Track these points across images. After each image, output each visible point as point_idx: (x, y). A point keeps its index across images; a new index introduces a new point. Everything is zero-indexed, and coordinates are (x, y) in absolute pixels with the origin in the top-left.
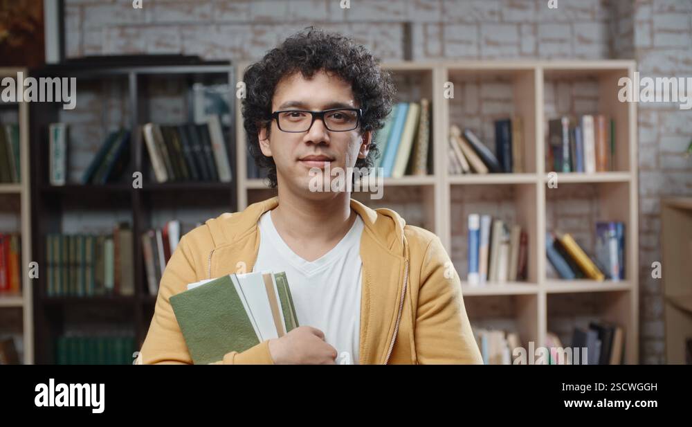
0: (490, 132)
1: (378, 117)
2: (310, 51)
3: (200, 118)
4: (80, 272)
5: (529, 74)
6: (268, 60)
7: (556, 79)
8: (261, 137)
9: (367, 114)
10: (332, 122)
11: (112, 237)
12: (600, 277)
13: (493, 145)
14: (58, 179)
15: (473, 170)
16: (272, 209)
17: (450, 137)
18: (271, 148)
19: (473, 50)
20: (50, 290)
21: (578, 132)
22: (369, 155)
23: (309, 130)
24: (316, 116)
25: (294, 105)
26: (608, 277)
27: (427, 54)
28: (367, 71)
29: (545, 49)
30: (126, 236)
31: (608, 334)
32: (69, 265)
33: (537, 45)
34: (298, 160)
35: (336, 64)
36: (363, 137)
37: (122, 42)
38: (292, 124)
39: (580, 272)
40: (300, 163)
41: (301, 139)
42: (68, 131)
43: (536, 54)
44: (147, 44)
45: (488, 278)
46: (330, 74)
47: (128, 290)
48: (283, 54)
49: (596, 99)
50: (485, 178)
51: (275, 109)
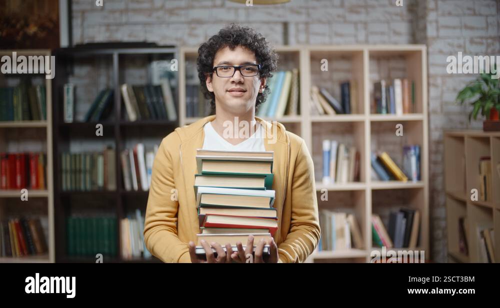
0: (337, 90)
1: (269, 71)
2: (233, 35)
3: (156, 81)
4: (82, 176)
5: (360, 54)
6: (211, 41)
7: (379, 57)
8: (207, 82)
9: (263, 68)
10: (245, 72)
11: (103, 154)
12: (405, 179)
13: (339, 98)
14: (68, 118)
15: (326, 113)
16: (211, 121)
17: (311, 92)
18: (213, 87)
19: (327, 39)
20: (64, 187)
21: (391, 90)
22: (264, 92)
23: (233, 76)
24: (236, 69)
25: (225, 63)
26: (410, 179)
27: (298, 42)
28: (263, 46)
29: (372, 38)
30: (111, 154)
31: (410, 216)
32: (76, 172)
33: (367, 36)
34: (227, 91)
35: (247, 42)
36: (261, 81)
37: (107, 34)
38: (224, 73)
39: (393, 177)
40: (228, 92)
41: (228, 80)
42: (75, 89)
43: (367, 42)
44: (123, 36)
45: (336, 180)
46: (243, 47)
47: (112, 187)
48: (219, 37)
49: (404, 70)
50: (333, 117)
51: (215, 65)
